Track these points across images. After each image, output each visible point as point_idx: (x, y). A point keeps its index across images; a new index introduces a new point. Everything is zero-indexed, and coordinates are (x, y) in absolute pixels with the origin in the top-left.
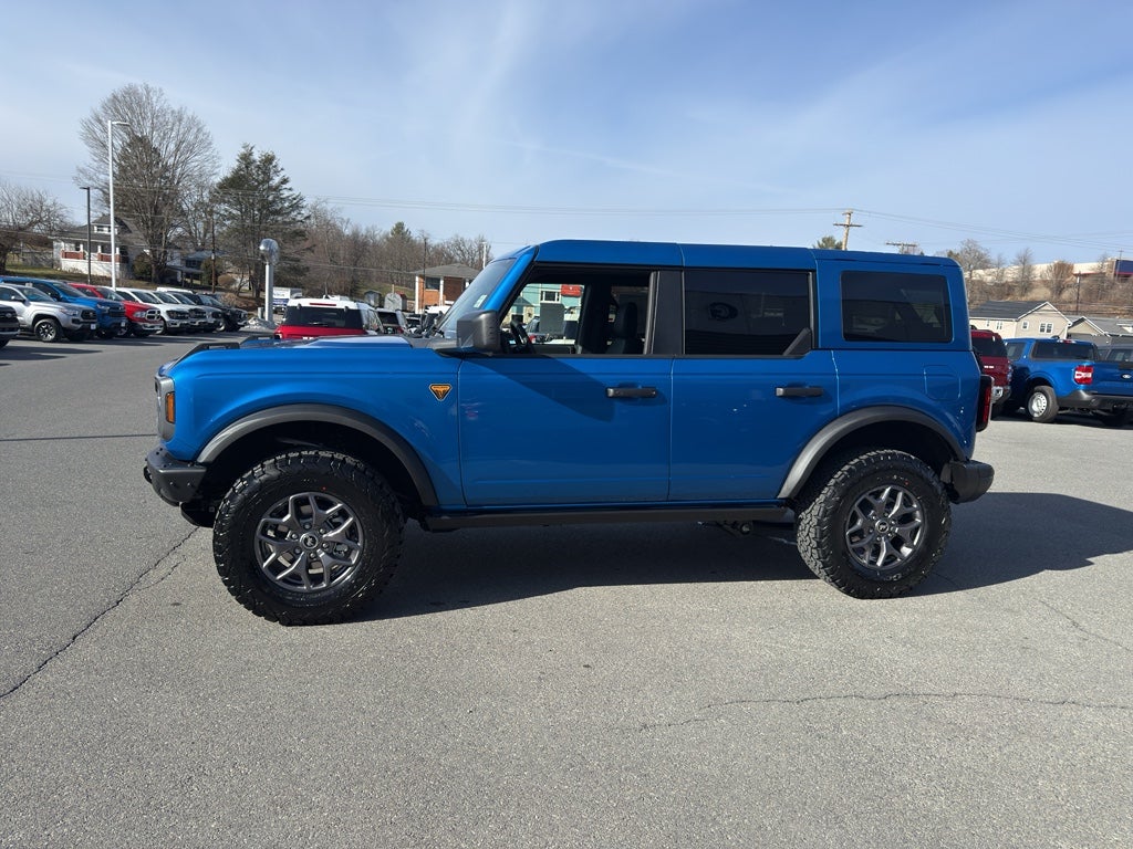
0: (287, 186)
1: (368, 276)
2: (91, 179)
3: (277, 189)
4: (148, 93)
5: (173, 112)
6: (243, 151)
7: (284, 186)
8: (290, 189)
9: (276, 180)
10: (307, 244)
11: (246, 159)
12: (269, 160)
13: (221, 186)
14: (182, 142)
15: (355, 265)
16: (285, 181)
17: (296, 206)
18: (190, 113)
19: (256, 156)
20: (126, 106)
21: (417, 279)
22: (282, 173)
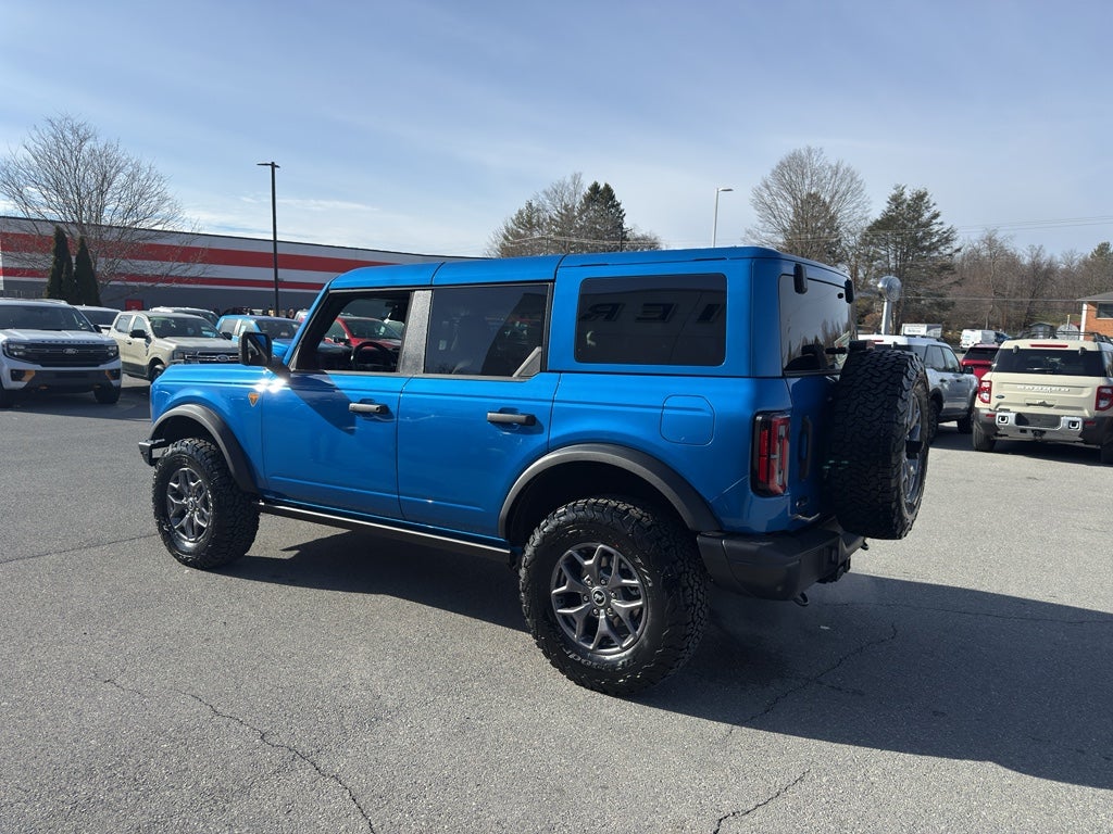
0: (939, 220)
1: (1048, 308)
2: (755, 238)
3: (928, 224)
4: (810, 154)
5: (830, 167)
6: (894, 192)
7: (934, 221)
8: (941, 223)
9: (927, 215)
10: (956, 278)
11: (897, 200)
12: (920, 197)
13: (870, 229)
14: (837, 192)
15: (1033, 297)
16: (936, 216)
17: (946, 239)
18: (845, 165)
19: (908, 195)
20: (792, 169)
21: (1085, 307)
22: (934, 208)
